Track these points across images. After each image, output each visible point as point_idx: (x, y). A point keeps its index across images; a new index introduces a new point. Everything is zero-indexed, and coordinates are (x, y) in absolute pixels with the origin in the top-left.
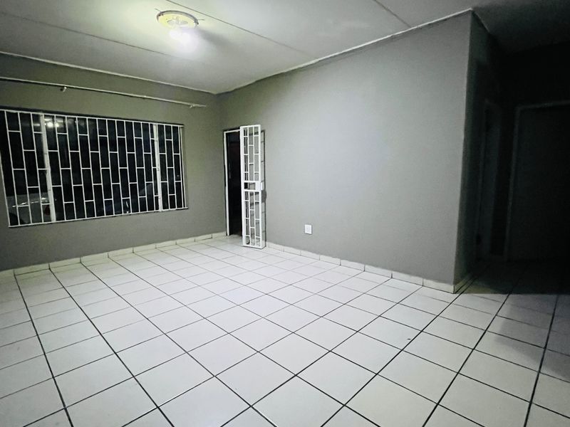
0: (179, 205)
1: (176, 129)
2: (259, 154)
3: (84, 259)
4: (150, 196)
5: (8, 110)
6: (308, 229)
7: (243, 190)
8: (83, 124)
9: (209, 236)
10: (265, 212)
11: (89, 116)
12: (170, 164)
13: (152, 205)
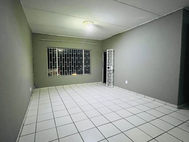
0: (89, 73)
1: (89, 51)
2: (112, 58)
3: (64, 86)
4: (81, 70)
5: (50, 48)
6: (127, 82)
7: (107, 69)
8: (66, 51)
9: (97, 83)
10: (113, 76)
11: (67, 48)
12: (87, 61)
13: (81, 73)
